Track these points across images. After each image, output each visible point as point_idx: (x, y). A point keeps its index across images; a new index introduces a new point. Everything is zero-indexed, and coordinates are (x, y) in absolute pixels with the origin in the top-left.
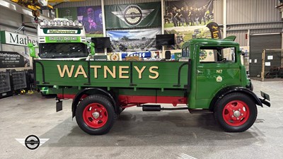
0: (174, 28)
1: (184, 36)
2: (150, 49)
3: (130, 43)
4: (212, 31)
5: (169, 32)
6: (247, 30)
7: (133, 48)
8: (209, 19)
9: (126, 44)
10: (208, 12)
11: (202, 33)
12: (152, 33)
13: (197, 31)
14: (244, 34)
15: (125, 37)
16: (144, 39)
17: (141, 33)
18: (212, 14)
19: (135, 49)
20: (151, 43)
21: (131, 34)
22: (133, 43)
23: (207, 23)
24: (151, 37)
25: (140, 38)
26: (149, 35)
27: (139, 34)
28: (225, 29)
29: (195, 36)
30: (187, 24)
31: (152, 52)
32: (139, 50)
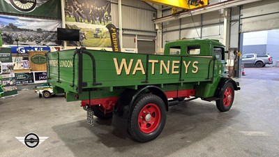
0: (75, 23)
1: (86, 33)
2: (49, 44)
3: (19, 33)
4: (111, 32)
5: (70, 26)
6: (135, 35)
7: (24, 40)
8: (107, 20)
9: (14, 34)
10: (106, 13)
11: (102, 33)
12: (51, 25)
13: (98, 30)
14: (133, 38)
15: (11, 25)
16: (39, 30)
17: (35, 23)
18: (110, 16)
19: (27, 42)
20: (50, 36)
21: (20, 22)
22: (25, 35)
23: (106, 24)
24: (49, 29)
25: (35, 29)
26: (47, 26)
27: (32, 24)
28: (121, 32)
29: (96, 35)
30: (89, 21)
31: (51, 47)
32: (33, 44)
